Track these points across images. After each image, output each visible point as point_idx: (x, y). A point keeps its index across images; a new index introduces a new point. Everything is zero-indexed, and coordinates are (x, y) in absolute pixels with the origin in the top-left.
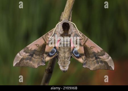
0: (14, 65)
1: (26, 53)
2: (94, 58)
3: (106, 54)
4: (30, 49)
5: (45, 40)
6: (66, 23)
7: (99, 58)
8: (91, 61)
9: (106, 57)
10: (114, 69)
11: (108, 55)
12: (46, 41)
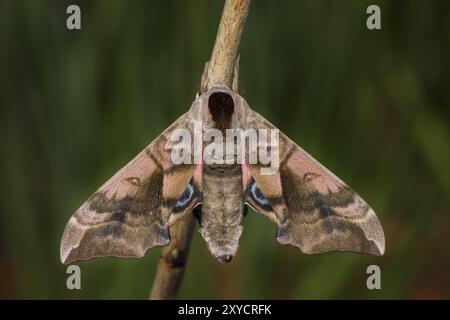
0: (63, 259)
1: (100, 211)
2: (316, 213)
3: (358, 198)
4: (109, 196)
5: (156, 161)
6: (220, 93)
7: (333, 213)
8: (307, 223)
9: (357, 210)
10: (386, 250)
11: (364, 203)
12: (162, 163)
